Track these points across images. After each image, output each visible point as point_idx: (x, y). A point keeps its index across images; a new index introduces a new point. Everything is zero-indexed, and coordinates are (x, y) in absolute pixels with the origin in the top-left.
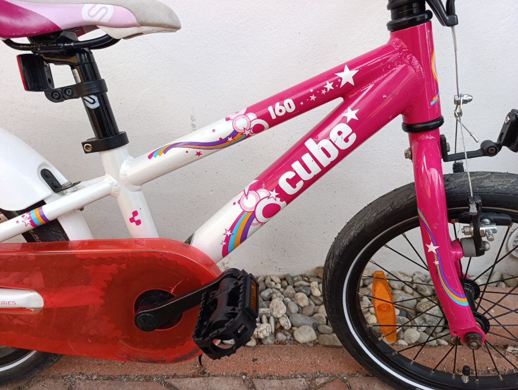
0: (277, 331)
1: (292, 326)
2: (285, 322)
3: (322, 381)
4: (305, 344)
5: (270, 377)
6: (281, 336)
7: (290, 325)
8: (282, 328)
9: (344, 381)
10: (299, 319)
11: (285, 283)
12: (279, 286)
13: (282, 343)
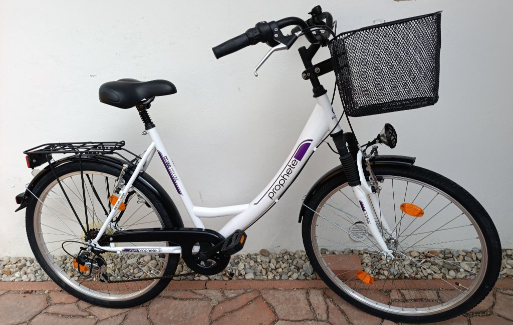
0: (239, 275)
1: (246, 273)
2: (243, 272)
3: (250, 290)
4: (248, 280)
5: (231, 290)
6: (240, 277)
7: (244, 273)
8: (241, 275)
9: (259, 291)
10: (248, 270)
11: (247, 257)
12: (244, 259)
13: (240, 279)
